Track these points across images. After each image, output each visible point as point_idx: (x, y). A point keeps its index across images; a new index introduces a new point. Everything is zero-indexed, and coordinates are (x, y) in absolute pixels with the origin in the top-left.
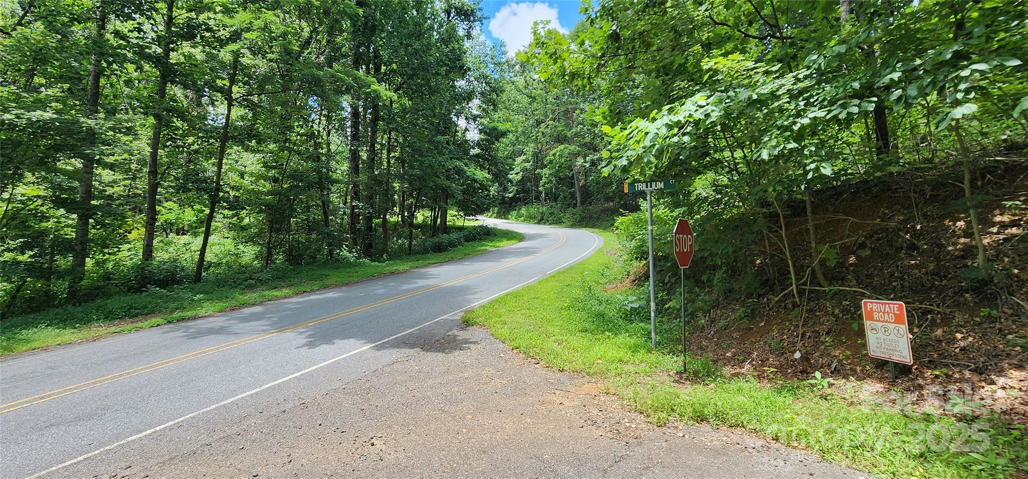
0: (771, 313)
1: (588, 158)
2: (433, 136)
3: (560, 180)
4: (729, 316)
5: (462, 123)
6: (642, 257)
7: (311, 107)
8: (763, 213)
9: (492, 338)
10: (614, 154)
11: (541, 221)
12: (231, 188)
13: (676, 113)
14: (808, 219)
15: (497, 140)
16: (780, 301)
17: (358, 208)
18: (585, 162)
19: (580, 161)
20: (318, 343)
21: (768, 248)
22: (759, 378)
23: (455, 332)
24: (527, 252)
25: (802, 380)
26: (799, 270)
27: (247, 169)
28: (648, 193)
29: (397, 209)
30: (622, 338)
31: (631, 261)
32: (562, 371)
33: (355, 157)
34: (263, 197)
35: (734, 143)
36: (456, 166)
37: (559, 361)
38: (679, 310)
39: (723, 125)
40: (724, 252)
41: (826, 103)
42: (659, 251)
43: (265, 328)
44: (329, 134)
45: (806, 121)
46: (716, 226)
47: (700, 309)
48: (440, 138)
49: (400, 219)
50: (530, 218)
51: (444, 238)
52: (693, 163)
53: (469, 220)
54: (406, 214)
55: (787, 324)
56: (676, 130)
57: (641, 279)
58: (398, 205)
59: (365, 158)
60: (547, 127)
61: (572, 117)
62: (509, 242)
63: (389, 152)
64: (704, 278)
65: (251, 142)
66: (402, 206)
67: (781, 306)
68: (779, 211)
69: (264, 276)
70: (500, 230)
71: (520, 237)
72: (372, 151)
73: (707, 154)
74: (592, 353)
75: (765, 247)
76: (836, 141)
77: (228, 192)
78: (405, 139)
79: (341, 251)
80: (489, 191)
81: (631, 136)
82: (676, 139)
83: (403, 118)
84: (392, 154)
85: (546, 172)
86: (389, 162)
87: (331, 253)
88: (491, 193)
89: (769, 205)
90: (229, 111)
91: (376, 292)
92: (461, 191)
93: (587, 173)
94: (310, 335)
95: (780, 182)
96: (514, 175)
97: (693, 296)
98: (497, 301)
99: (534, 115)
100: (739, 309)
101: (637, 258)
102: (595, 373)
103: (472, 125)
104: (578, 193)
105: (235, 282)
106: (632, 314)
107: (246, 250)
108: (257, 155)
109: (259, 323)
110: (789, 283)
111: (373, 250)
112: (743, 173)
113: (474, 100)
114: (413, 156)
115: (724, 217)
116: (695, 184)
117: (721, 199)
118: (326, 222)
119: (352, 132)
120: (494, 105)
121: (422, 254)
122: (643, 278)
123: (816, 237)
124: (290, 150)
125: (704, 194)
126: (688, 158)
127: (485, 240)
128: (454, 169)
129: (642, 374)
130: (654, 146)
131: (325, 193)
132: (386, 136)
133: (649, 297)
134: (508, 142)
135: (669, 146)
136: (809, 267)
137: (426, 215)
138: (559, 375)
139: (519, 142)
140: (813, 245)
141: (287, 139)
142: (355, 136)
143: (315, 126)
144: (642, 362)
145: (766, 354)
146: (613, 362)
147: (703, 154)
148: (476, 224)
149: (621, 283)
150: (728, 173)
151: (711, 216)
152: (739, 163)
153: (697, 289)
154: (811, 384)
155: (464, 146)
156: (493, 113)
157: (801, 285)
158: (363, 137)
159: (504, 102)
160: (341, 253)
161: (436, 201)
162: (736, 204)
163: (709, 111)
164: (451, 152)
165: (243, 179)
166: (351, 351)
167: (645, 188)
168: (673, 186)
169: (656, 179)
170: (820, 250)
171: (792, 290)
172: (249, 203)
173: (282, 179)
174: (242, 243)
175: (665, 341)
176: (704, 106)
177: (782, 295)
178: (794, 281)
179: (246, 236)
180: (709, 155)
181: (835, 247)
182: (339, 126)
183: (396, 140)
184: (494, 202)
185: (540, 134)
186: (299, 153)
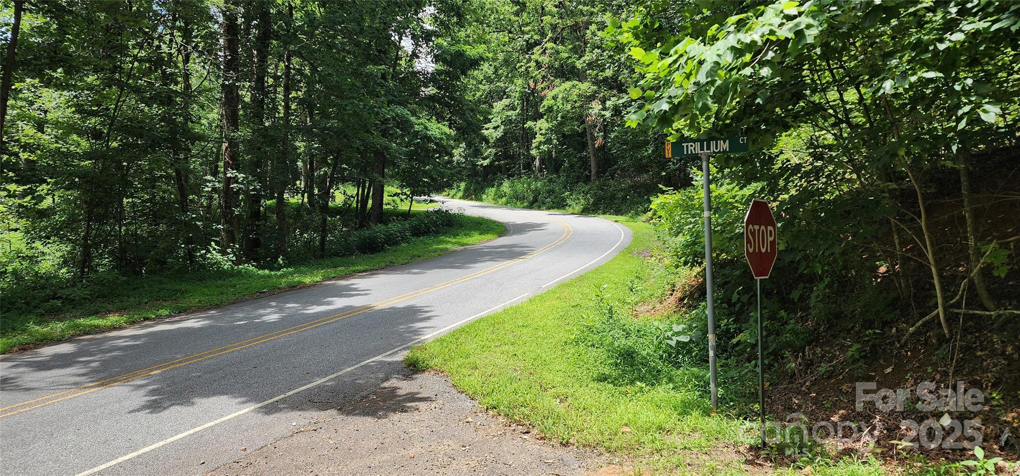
0: (904, 353)
1: (608, 103)
2: (359, 65)
3: (565, 138)
4: (835, 357)
5: (407, 44)
6: (694, 261)
7: (156, 13)
8: (890, 191)
9: (454, 391)
10: (649, 93)
11: (534, 203)
12: (21, 147)
13: (749, 29)
14: (962, 201)
15: (464, 73)
16: (917, 333)
17: (237, 182)
18: (604, 109)
19: (596, 107)
20: (168, 403)
21: (898, 247)
22: (884, 458)
23: (393, 382)
24: (512, 253)
25: (954, 461)
26: (949, 283)
27: (49, 116)
28: (704, 157)
29: (301, 184)
30: (663, 392)
31: (677, 267)
32: (565, 444)
33: (231, 97)
34: (76, 162)
35: (844, 77)
36: (397, 115)
37: (561, 428)
38: (754, 346)
39: (825, 46)
40: (827, 254)
41: (991, 10)
42: (722, 251)
43: (78, 379)
44: (186, 60)
45: (959, 37)
46: (814, 211)
47: (789, 345)
48: (370, 68)
49: (306, 200)
50: (516, 200)
51: (379, 230)
52: (777, 110)
53: (419, 202)
54: (316, 191)
55: (930, 370)
56: (748, 57)
57: (694, 296)
58: (302, 178)
59: (247, 99)
60: (544, 52)
61: (584, 35)
62: (483, 237)
63: (287, 91)
64: (795, 295)
65: (55, 71)
66: (310, 178)
67: (919, 341)
68: (916, 187)
69: (78, 292)
70: (469, 217)
71: (501, 229)
72: (260, 86)
73: (800, 96)
74: (614, 416)
75: (893, 245)
76: (1010, 74)
77: (16, 155)
78: (314, 69)
79: (208, 251)
80: (452, 155)
81: (676, 66)
82: (748, 71)
83: (310, 35)
84: (293, 94)
85: (542, 125)
86: (287, 107)
87: (190, 255)
88: (455, 159)
89: (900, 177)
90: (18, 18)
91: (265, 318)
92: (406, 154)
93: (606, 128)
94: (154, 390)
95: (917, 140)
96: (491, 131)
97: (777, 325)
98: (462, 330)
99: (523, 33)
100: (851, 346)
101: (685, 263)
102: (620, 448)
103: (424, 49)
104: (592, 158)
105: (27, 304)
106: (678, 353)
107: (46, 250)
108: (65, 93)
109: (69, 370)
110: (932, 303)
111: (261, 251)
112: (858, 126)
113: (427, 8)
114: (327, 97)
115: (827, 197)
116: (781, 144)
117: (821, 169)
118: (184, 206)
119: (225, 57)
120: (460, 16)
121: (343, 255)
122: (696, 295)
123: (976, 230)
124: (121, 85)
125: (795, 161)
126: (768, 101)
127: (445, 234)
128: (394, 119)
129: (695, 451)
130: (713, 82)
131: (182, 156)
132: (282, 65)
133: (706, 325)
134: (481, 77)
135: (736, 82)
136: (964, 278)
137: (349, 193)
138: (561, 452)
139: (499, 77)
140: (971, 242)
141: (115, 67)
142: (231, 64)
143: (165, 48)
144: (694, 430)
145: (895, 419)
146: (647, 430)
147: (793, 95)
148: (431, 207)
149: (661, 303)
150: (833, 125)
151: (806, 195)
152: (851, 110)
153: (783, 313)
154: (968, 467)
155: (412, 80)
156: (456, 29)
157: (953, 306)
158: (245, 65)
159: (474, 11)
160: (209, 255)
161: (365, 171)
162: (847, 176)
163: (803, 26)
164: (388, 92)
165: (43, 132)
166: (222, 416)
167: (698, 151)
168: (744, 147)
169: (717, 135)
170: (983, 251)
171: (938, 315)
172: (52, 172)
173: (108, 133)
174: (40, 238)
175: (732, 396)
176: (795, 17)
177: (920, 322)
178: (940, 301)
179: (46, 227)
180: (804, 97)
181: (1006, 246)
182: (204, 48)
183: (299, 72)
184: (459, 172)
185: (533, 64)
186: (137, 90)
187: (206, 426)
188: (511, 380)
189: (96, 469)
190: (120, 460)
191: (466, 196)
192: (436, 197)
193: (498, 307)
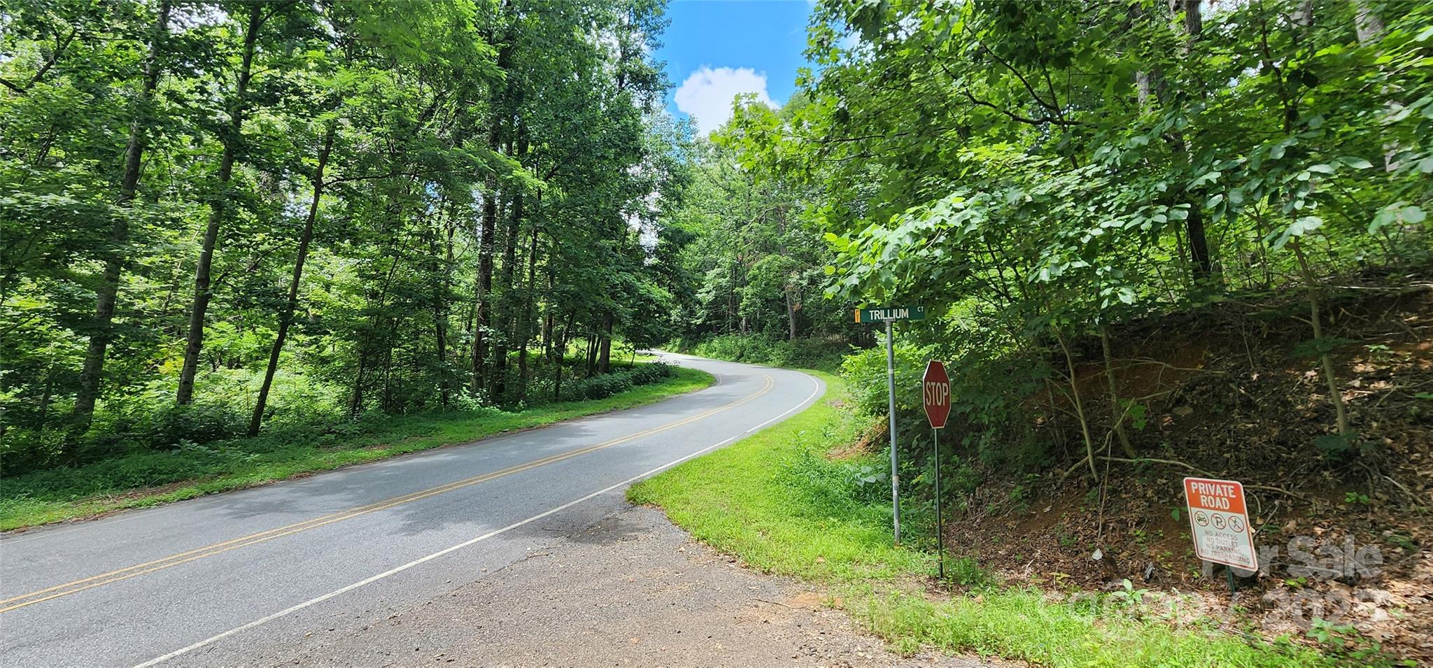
0: (1059, 494)
1: (805, 274)
2: (595, 240)
3: (767, 302)
4: (1001, 497)
5: (634, 223)
6: (879, 411)
7: (429, 197)
8: (1044, 354)
9: (669, 524)
10: (841, 270)
11: (740, 357)
12: (311, 304)
13: (924, 218)
14: (1105, 364)
15: (682, 246)
16: (1071, 477)
17: (487, 336)
18: (802, 278)
19: (794, 277)
20: (421, 527)
21: (1052, 402)
22: (1046, 588)
23: (617, 514)
24: (719, 401)
25: (1106, 593)
26: (1096, 433)
27: (335, 279)
28: (888, 323)
29: (540, 338)
30: (853, 527)
31: (865, 416)
32: (767, 573)
33: (486, 265)
34: (355, 317)
35: (1002, 259)
36: (625, 281)
37: (763, 558)
38: (931, 487)
39: (987, 234)
40: (992, 407)
41: (1123, 209)
42: (903, 403)
43: (345, 504)
44: (451, 233)
45: (1097, 232)
46: (981, 370)
47: (962, 486)
48: (604, 242)
49: (544, 352)
50: (725, 354)
51: (605, 379)
52: (948, 284)
53: (640, 355)
54: (553, 345)
55: (1082, 510)
56: (924, 241)
57: (879, 442)
58: (542, 333)
59: (499, 267)
60: (750, 230)
61: (783, 218)
62: (695, 386)
63: (533, 260)
64: (966, 442)
65: (343, 242)
66: (548, 334)
67: (1072, 484)
68: (1066, 352)
69: (349, 428)
70: (683, 370)
71: (710, 380)
72: (510, 258)
73: (967, 273)
74: (809, 548)
75: (1048, 401)
76: (1139, 259)
77: (306, 310)
78: (556, 243)
79: (460, 394)
80: (670, 315)
81: (864, 247)
82: (924, 252)
83: (555, 215)
84: (538, 263)
85: (748, 290)
86: (532, 274)
87: (445, 397)
88: (672, 318)
89: (1052, 343)
90: (317, 199)
91: (506, 454)
92: (631, 314)
93: (804, 294)
94: (409, 515)
95: (1066, 313)
96: (704, 294)
97: (951, 468)
98: (677, 469)
99: (733, 214)
100: (1014, 488)
101: (872, 413)
102: (814, 577)
103: (649, 226)
104: (791, 320)
105: (306, 437)
106: (866, 492)
107: (325, 391)
108: (351, 260)
109: (338, 496)
110: (1082, 451)
111: (505, 395)
112: (1016, 299)
113: (652, 193)
114: (566, 266)
115: (992, 358)
116: (952, 312)
117: (986, 334)
118: (441, 353)
119: (483, 232)
120: (679, 200)
121: (574, 401)
122: (881, 441)
123: (1117, 388)
124: (397, 255)
125: (964, 327)
126: (941, 277)
127: (662, 383)
128: (622, 284)
129: (881, 580)
130: (895, 261)
131: (442, 314)
132: (530, 239)
133: (890, 467)
134: (697, 250)
135: (914, 262)
136: (1109, 429)
137: (580, 346)
138: (763, 579)
139: (712, 250)
140: (1114, 399)
141: (393, 240)
142: (488, 238)
143: (434, 224)
144: (880, 561)
145: (1054, 553)
146: (840, 561)
147: (961, 272)
148: (650, 360)
149: (850, 447)
150: (995, 298)
151: (973, 356)
152: (1009, 286)
153: (956, 458)
154: (1118, 598)
155: (636, 253)
156: (676, 211)
157: (1100, 454)
158: (499, 239)
159: (692, 197)
160: (460, 398)
161: (596, 328)
162: (1008, 340)
163: (969, 217)
164: (618, 262)
165: (329, 292)
166: (467, 540)
167: (883, 317)
168: (922, 315)
169: (898, 304)
170: (1123, 407)
171: (1088, 461)
172: (334, 325)
173: (383, 294)
174: (321, 381)
175: (913, 531)
176: (962, 210)
177: (1073, 468)
178: (1089, 450)
179: (326, 372)
180: (969, 273)
181: (1143, 403)
182: (466, 224)
183: (544, 244)
184: (675, 330)
185: (741, 240)
186: (409, 259)
187: (453, 548)
188: (719, 514)
189: (356, 585)
190: (378, 577)
191: (682, 350)
192: (654, 351)
193: (708, 449)
